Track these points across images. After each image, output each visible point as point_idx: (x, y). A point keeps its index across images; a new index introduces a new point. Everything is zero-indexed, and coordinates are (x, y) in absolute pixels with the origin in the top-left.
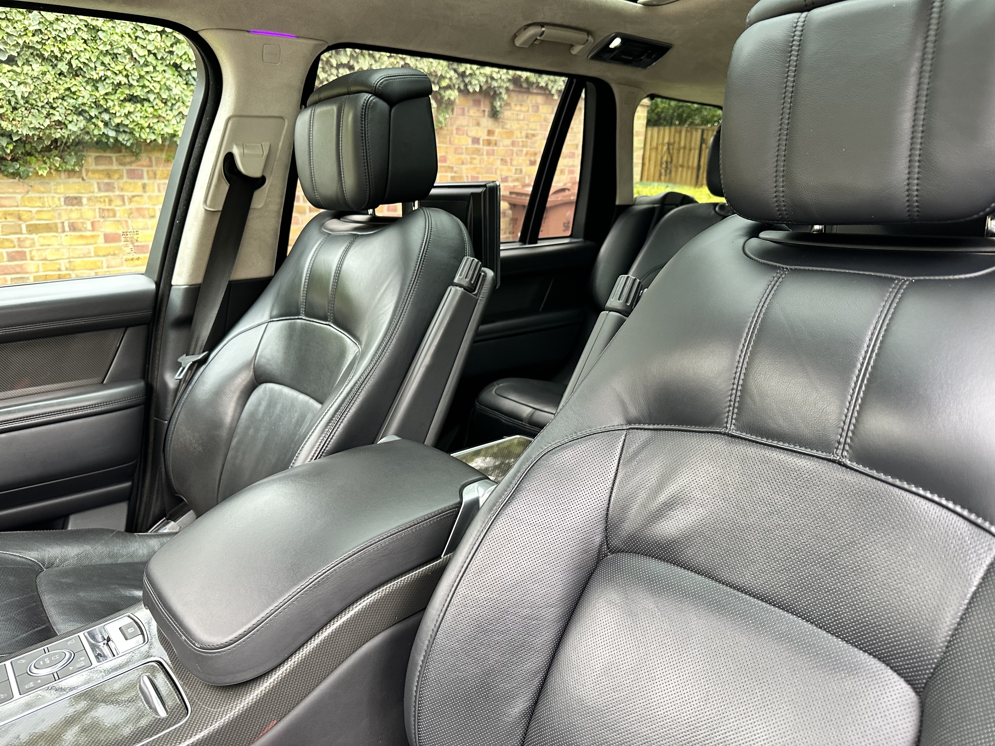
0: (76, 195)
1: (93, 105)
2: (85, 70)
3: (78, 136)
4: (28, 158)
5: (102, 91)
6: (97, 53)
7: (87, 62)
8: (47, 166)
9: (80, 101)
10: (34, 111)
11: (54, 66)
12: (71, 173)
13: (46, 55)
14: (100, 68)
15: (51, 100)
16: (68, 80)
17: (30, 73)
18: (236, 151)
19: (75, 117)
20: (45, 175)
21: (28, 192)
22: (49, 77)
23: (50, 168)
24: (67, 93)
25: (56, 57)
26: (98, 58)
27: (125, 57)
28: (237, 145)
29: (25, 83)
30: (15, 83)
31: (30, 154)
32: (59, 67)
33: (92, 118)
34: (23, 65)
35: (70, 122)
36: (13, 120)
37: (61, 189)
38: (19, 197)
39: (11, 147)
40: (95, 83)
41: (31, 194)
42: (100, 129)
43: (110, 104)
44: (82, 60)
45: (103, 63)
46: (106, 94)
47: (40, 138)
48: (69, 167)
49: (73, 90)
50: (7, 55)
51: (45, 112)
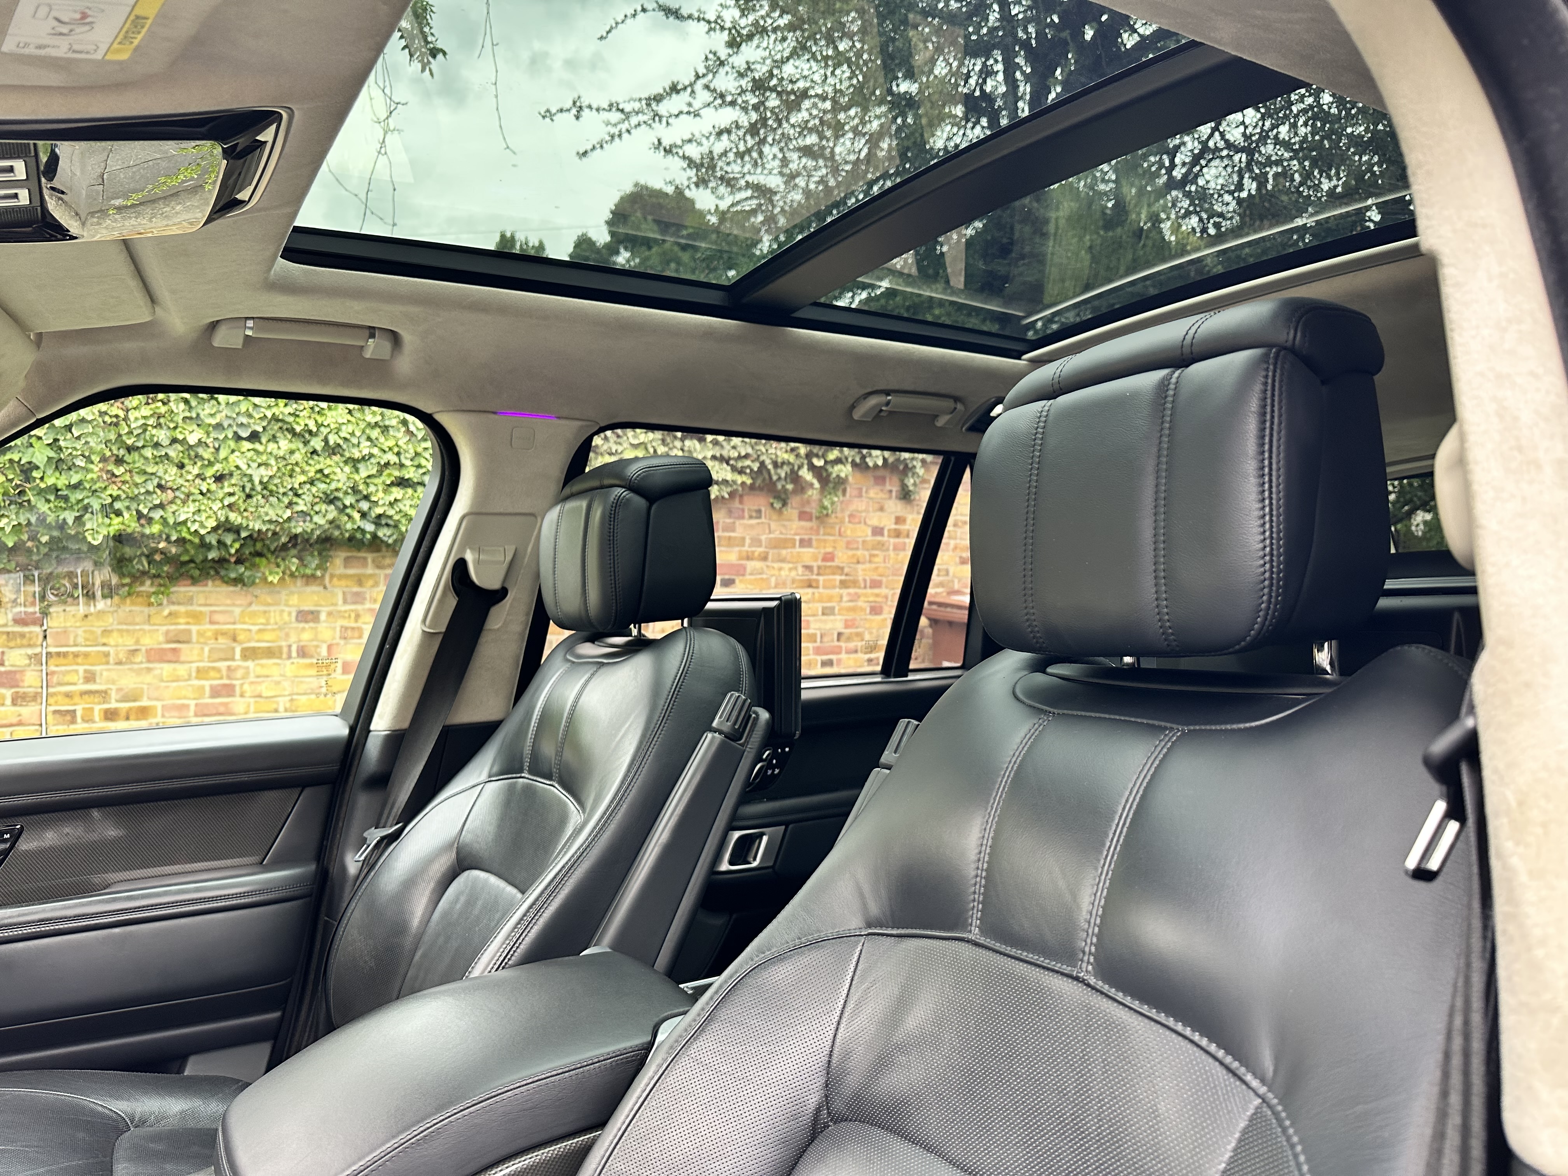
0: (312, 608)
1: (350, 491)
2: (345, 447)
3: (325, 531)
4: (257, 560)
5: (364, 473)
6: (362, 425)
7: (348, 436)
8: (280, 570)
9: (333, 486)
10: (273, 500)
11: (306, 443)
12: (310, 579)
13: (298, 429)
14: (365, 444)
15: (296, 486)
16: (321, 459)
17: (275, 452)
18: (469, 557)
19: (324, 507)
20: (275, 581)
21: (250, 604)
22: (298, 457)
23: (284, 573)
24: (318, 476)
25: (310, 432)
26: (363, 432)
27: (398, 430)
28: (471, 549)
29: (266, 465)
30: (255, 465)
31: (260, 555)
32: (312, 443)
33: (345, 507)
34: (269, 441)
35: (317, 513)
36: (245, 510)
37: (294, 600)
38: (237, 610)
39: (237, 545)
40: (354, 463)
41: (254, 608)
42: (354, 522)
43: (372, 489)
44: (343, 434)
45: (369, 439)
46: (369, 477)
47: (275, 533)
48: (308, 572)
49: (326, 472)
50: (250, 431)
51: (286, 500)
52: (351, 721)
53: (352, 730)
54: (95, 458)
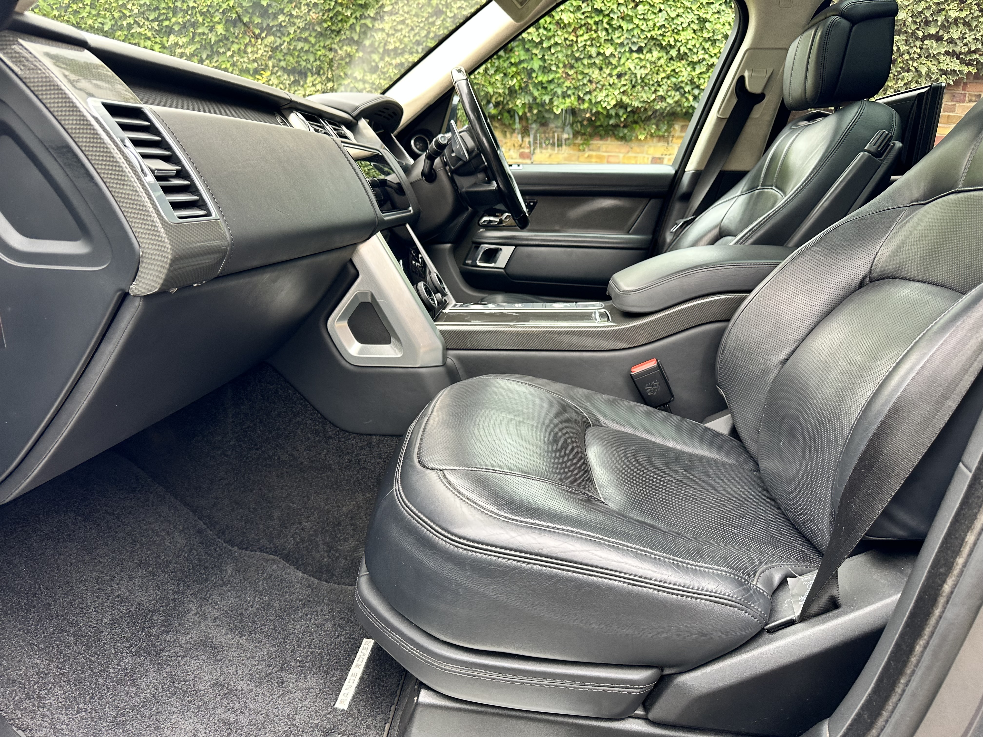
0: (660, 156)
1: (689, 82)
2: (689, 54)
3: (672, 108)
4: (634, 126)
5: (698, 71)
6: (701, 40)
7: (692, 47)
8: (645, 132)
9: (680, 80)
10: (646, 88)
11: (668, 53)
12: (662, 138)
13: (664, 44)
14: (701, 52)
15: (660, 80)
16: (675, 63)
17: (650, 59)
18: (746, 74)
19: (673, 93)
20: (642, 139)
21: (628, 152)
22: (662, 62)
23: (647, 134)
24: (672, 73)
25: (670, 46)
26: (701, 44)
27: (722, 42)
28: (748, 70)
29: (644, 67)
30: (638, 67)
31: (636, 122)
32: (671, 53)
33: (685, 92)
34: (647, 52)
35: (669, 96)
36: (631, 95)
37: (651, 151)
38: (621, 155)
39: (625, 116)
40: (693, 65)
41: (630, 154)
42: (689, 102)
43: (702, 81)
44: (688, 46)
45: (704, 48)
46: (701, 73)
47: (645, 109)
48: (661, 133)
49: (677, 71)
50: (638, 46)
51: (653, 89)
52: (677, 168)
53: (677, 172)
54: (561, 65)
